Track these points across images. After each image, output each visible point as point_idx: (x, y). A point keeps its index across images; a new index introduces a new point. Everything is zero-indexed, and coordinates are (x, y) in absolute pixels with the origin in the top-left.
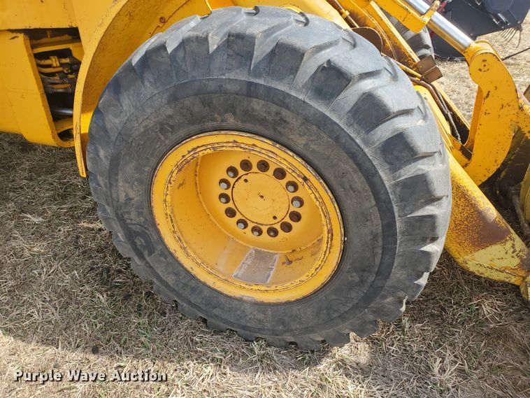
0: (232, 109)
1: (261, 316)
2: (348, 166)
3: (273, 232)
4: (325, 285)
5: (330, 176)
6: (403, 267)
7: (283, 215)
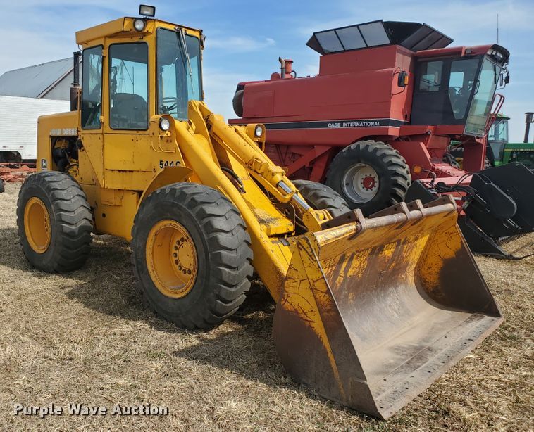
3: (188, 272)
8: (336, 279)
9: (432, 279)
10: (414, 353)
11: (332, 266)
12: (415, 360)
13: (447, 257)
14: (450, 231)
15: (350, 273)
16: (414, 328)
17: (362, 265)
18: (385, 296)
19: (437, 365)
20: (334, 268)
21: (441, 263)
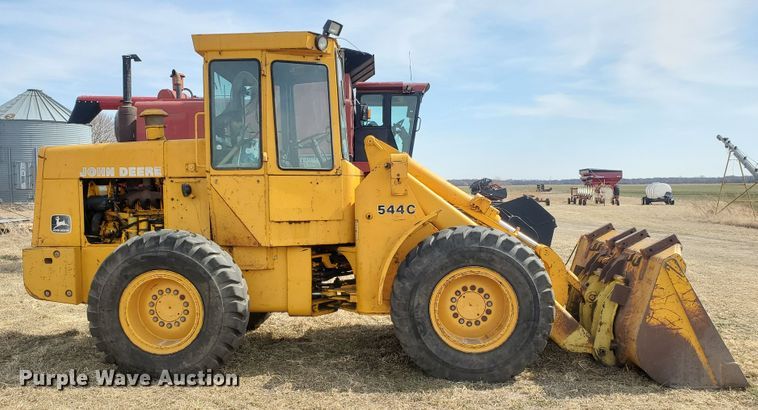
0: (473, 258)
1: (482, 361)
2: (518, 274)
3: (477, 323)
4: (512, 334)
5: (511, 280)
6: (543, 316)
7: (482, 312)
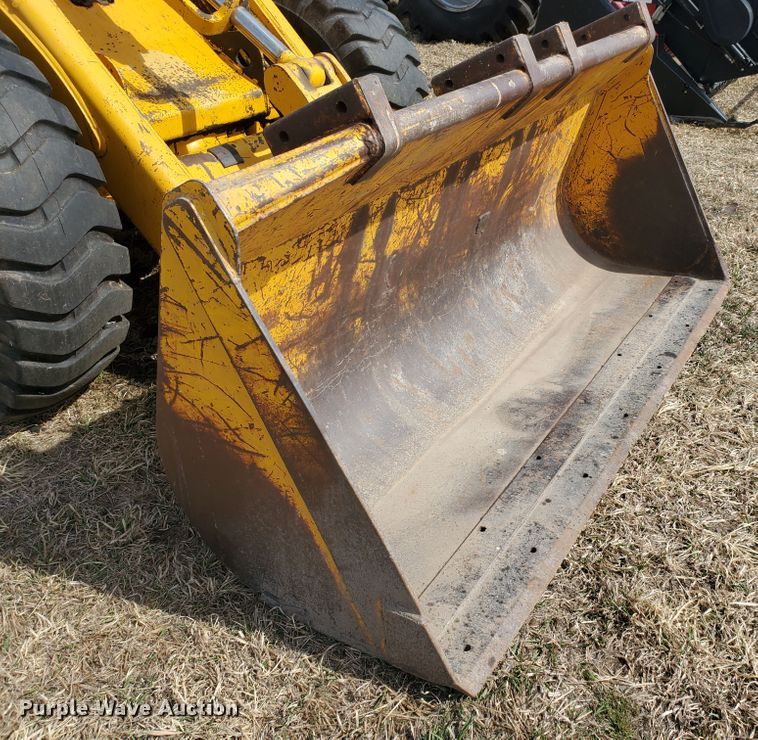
8: (353, 271)
9: (594, 205)
10: (553, 416)
11: (330, 247)
12: (554, 439)
13: (626, 154)
14: (634, 92)
15: (394, 244)
16: (554, 334)
17: (425, 216)
18: (491, 266)
19: (603, 448)
20: (337, 250)
21: (612, 170)
